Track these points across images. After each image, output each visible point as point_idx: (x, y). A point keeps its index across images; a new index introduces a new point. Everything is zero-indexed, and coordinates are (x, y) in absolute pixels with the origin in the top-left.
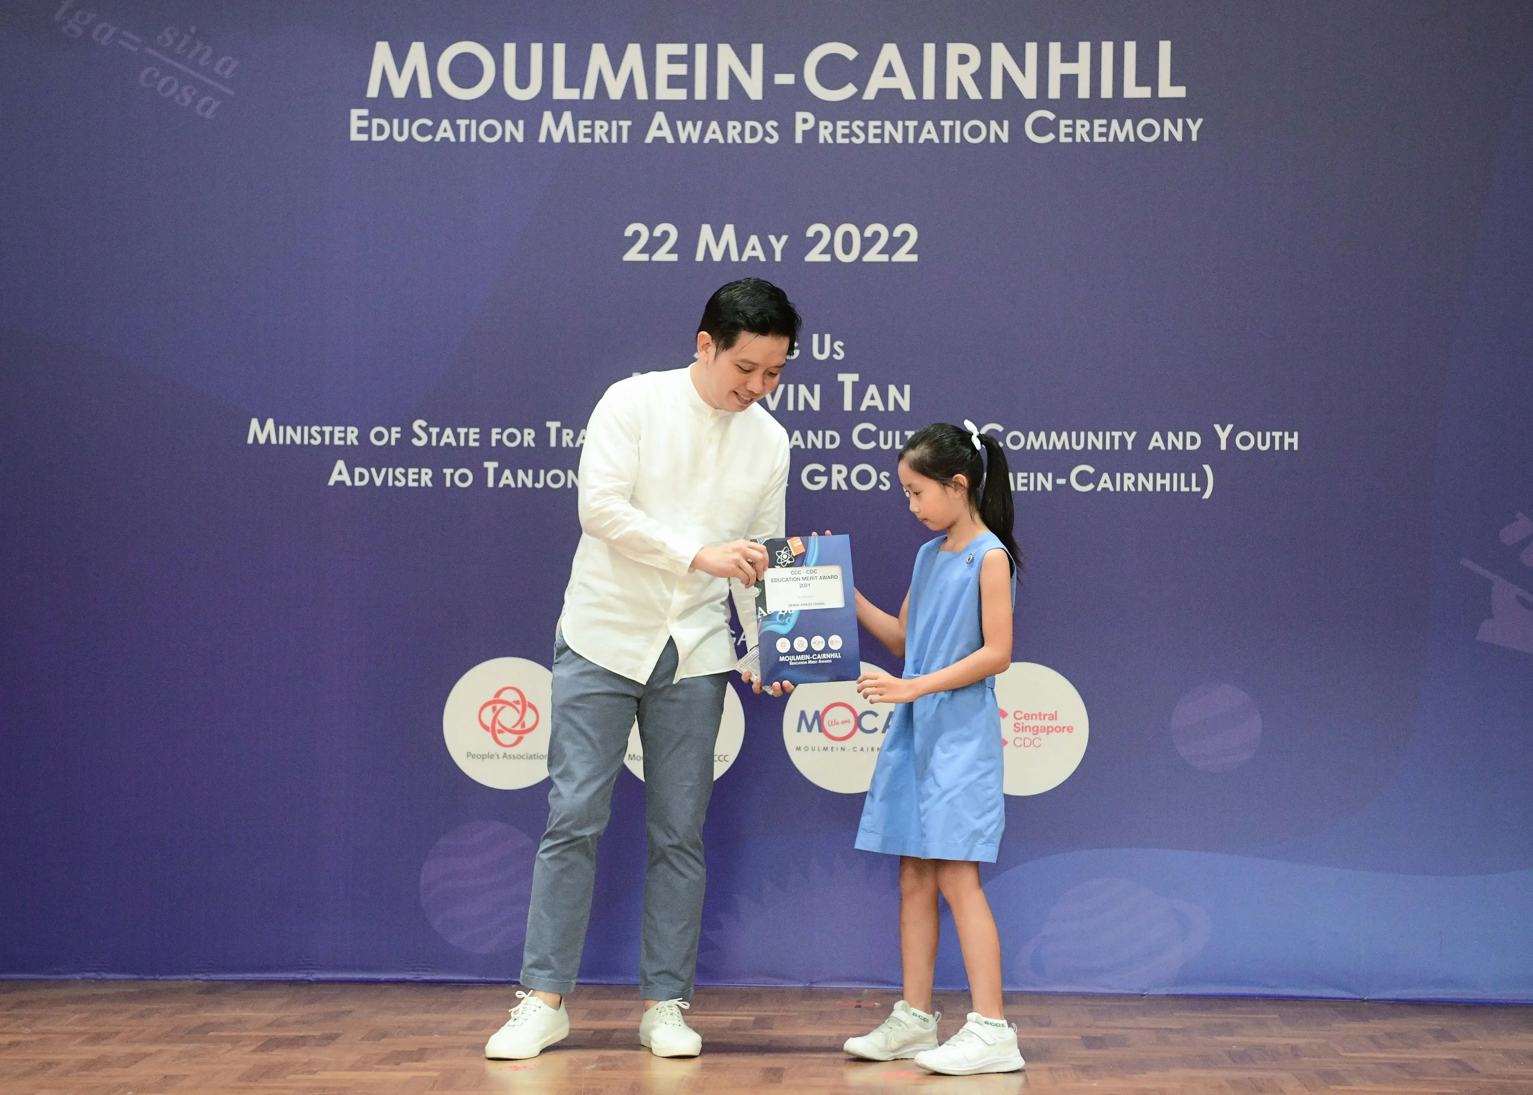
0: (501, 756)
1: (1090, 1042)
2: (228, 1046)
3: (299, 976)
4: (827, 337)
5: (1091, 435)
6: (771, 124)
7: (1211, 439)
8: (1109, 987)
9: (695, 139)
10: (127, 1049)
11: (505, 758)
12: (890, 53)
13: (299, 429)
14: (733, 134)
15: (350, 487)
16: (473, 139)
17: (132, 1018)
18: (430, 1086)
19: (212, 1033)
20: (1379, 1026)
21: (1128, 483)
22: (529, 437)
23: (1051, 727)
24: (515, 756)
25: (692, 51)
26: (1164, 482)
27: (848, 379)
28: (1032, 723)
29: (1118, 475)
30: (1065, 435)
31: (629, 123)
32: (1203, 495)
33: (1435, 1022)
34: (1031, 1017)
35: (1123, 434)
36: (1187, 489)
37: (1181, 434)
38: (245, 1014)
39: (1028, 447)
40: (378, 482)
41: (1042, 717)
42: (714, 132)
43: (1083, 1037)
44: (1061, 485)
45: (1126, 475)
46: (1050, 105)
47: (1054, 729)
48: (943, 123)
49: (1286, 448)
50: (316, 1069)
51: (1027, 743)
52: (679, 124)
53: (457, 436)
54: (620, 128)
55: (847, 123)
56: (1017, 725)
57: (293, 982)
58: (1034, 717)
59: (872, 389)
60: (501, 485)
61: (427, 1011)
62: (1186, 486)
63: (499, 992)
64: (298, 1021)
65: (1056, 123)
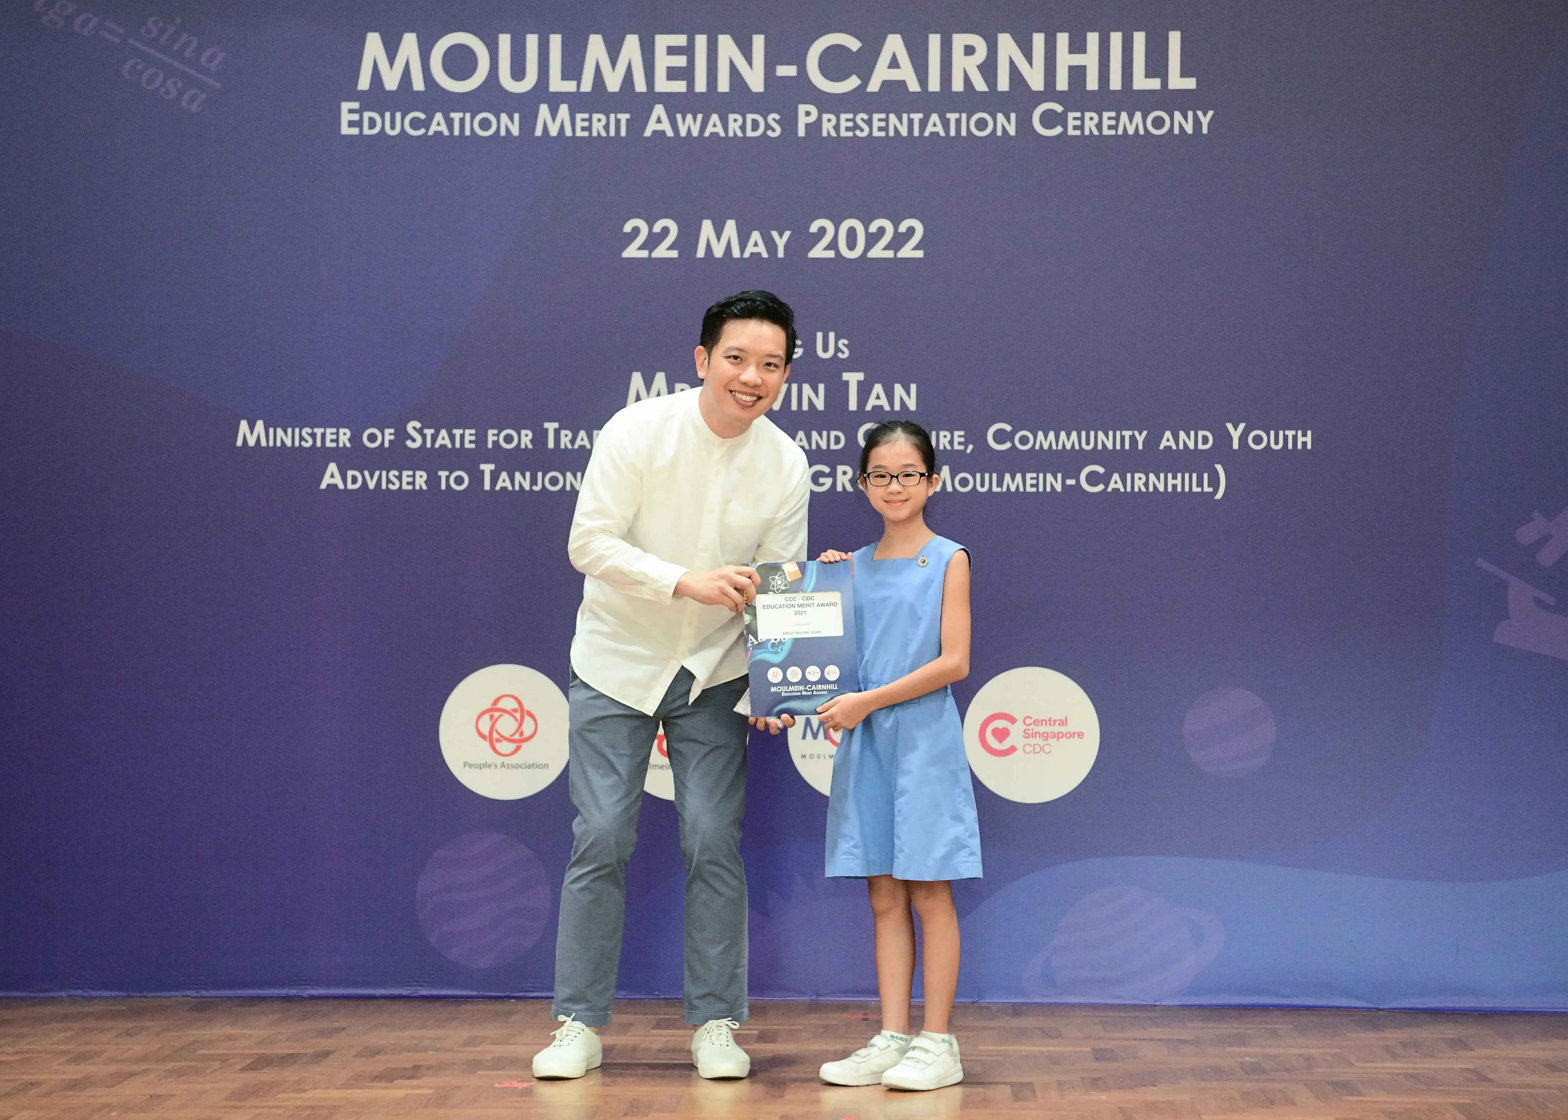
0: (499, 765)
1: (1100, 1055)
2: (216, 1065)
3: (293, 992)
4: (832, 336)
5: (1101, 435)
6: (773, 117)
7: (1223, 438)
8: (1121, 997)
9: (695, 133)
10: (112, 1068)
11: (503, 768)
12: (894, 44)
13: (290, 431)
14: (734, 127)
15: (341, 490)
16: (468, 132)
17: (117, 1036)
18: (425, 1102)
19: (200, 1052)
20: (1395, 1035)
21: (1139, 484)
22: (526, 438)
23: (1061, 733)
24: (514, 766)
25: (691, 42)
26: (1177, 482)
27: (853, 378)
28: (1042, 729)
29: (1129, 476)
30: (1074, 435)
31: (628, 116)
32: (1215, 495)
33: (1450, 1031)
34: (1041, 1029)
35: (1133, 432)
36: (1199, 490)
37: (1192, 433)
38: (235, 1031)
39: (1037, 447)
40: (372, 485)
41: (1052, 723)
42: (715, 126)
43: (1092, 1049)
44: (1071, 486)
45: (1137, 475)
46: (1058, 97)
47: (1064, 735)
48: (949, 115)
49: (1300, 447)
50: (306, 1088)
51: (1037, 749)
52: (679, 117)
53: (452, 438)
54: (618, 122)
55: (850, 116)
56: (1027, 731)
57: (287, 999)
58: (1044, 723)
59: (878, 388)
60: (498, 488)
61: (423, 1027)
62: (1198, 486)
63: (498, 1007)
64: (287, 1040)
65: (1064, 115)
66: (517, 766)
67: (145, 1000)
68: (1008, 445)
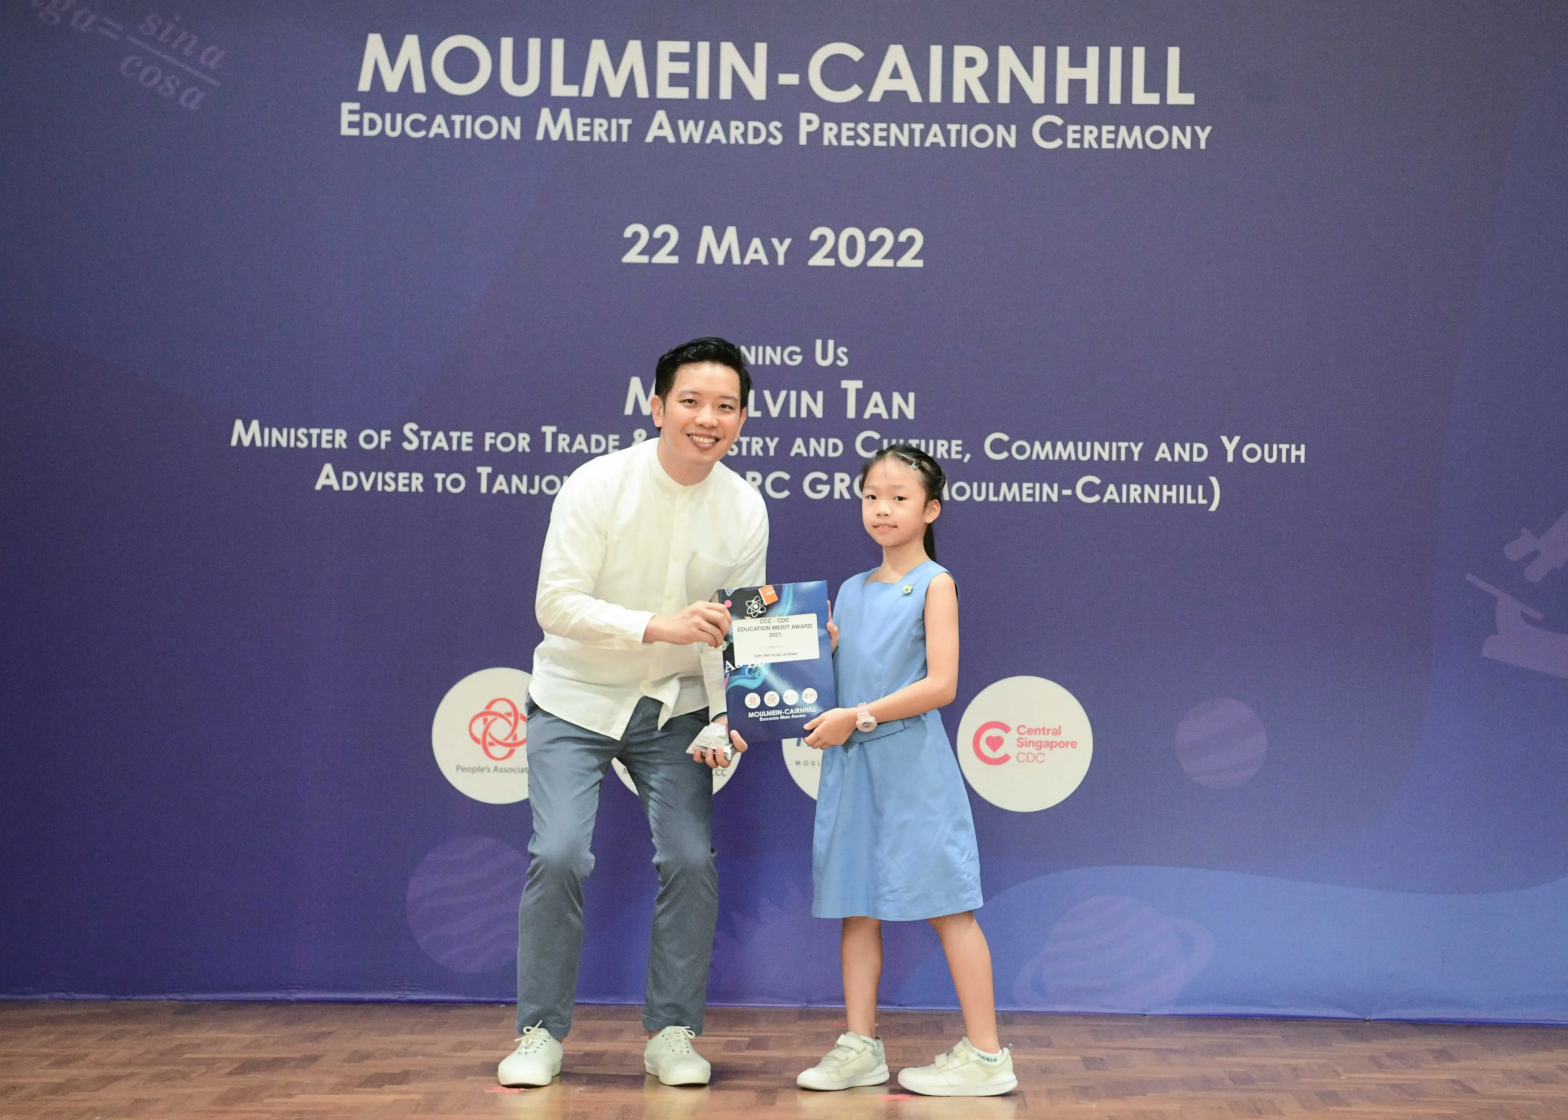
0: (492, 769)
1: (1090, 1064)
2: (203, 1069)
3: (279, 996)
4: (831, 343)
5: (1097, 446)
6: (775, 125)
7: (1218, 451)
8: (1109, 1007)
9: (697, 139)
10: (96, 1072)
11: (496, 772)
12: (896, 55)
13: (285, 431)
14: (736, 134)
15: (336, 492)
16: (468, 135)
17: (102, 1039)
18: (413, 1108)
19: (186, 1056)
20: (1380, 1046)
21: (1135, 495)
22: (524, 441)
23: (1055, 742)
24: (507, 770)
25: (694, 49)
26: (1173, 494)
27: (852, 386)
28: (1036, 738)
29: (1124, 487)
30: (1071, 445)
31: (629, 121)
32: (1209, 507)
33: (1436, 1042)
34: (1030, 1038)
35: (1129, 445)
36: (1194, 502)
37: (1188, 446)
38: (222, 1035)
39: (1034, 457)
40: (367, 486)
41: (1046, 732)
43: (1082, 1058)
44: (1067, 496)
45: (1132, 487)
46: (1058, 110)
47: (1058, 744)
48: (949, 126)
49: (1293, 460)
50: (294, 1093)
51: (1031, 758)
52: (681, 123)
53: (449, 440)
54: (619, 127)
55: (852, 125)
56: (1021, 740)
57: (274, 1003)
58: (1038, 732)
59: (876, 397)
60: (494, 491)
61: (411, 1032)
62: (1192, 498)
63: (489, 1012)
64: (276, 1043)
65: (1064, 128)
66: (510, 770)
67: (129, 1002)
68: (1005, 455)
